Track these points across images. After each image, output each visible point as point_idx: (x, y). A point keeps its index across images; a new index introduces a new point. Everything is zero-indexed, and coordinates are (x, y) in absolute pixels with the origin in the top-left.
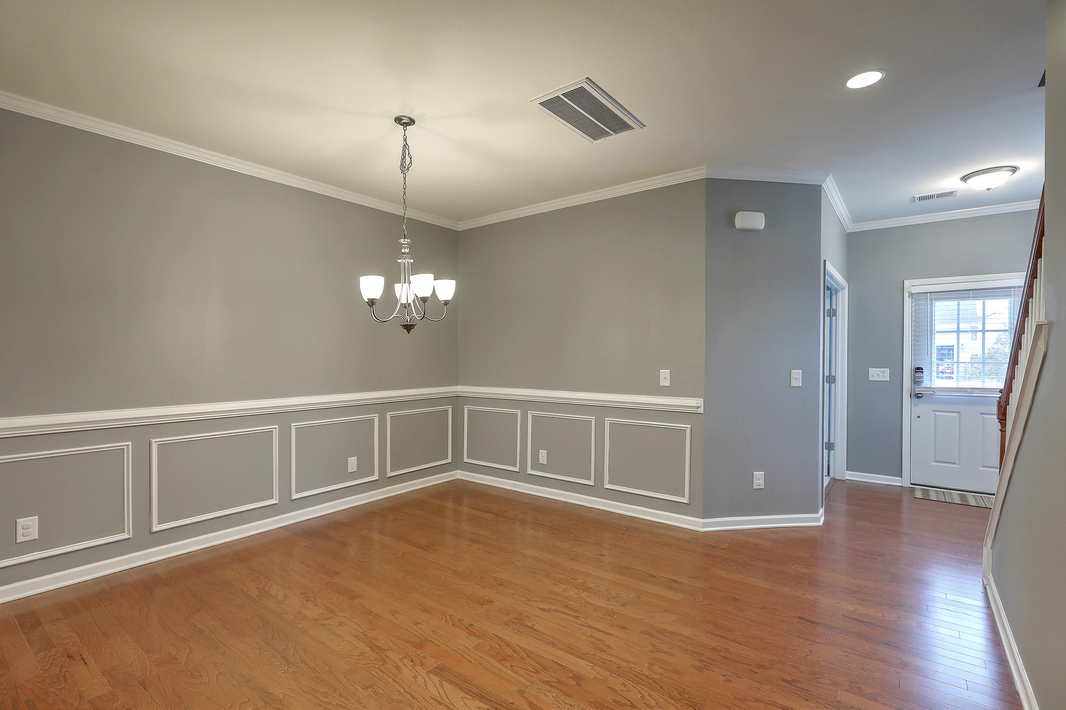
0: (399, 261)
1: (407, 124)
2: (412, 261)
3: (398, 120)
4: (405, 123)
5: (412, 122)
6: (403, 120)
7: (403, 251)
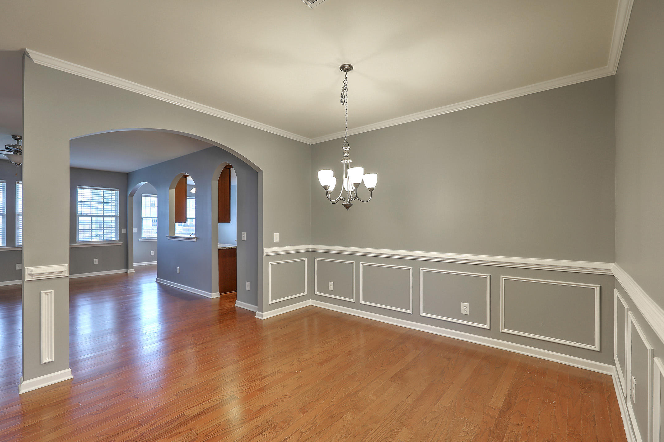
0: (342, 162)
1: (348, 70)
2: (351, 161)
3: (342, 68)
4: (347, 69)
5: (351, 68)
6: (345, 67)
7: (345, 155)
